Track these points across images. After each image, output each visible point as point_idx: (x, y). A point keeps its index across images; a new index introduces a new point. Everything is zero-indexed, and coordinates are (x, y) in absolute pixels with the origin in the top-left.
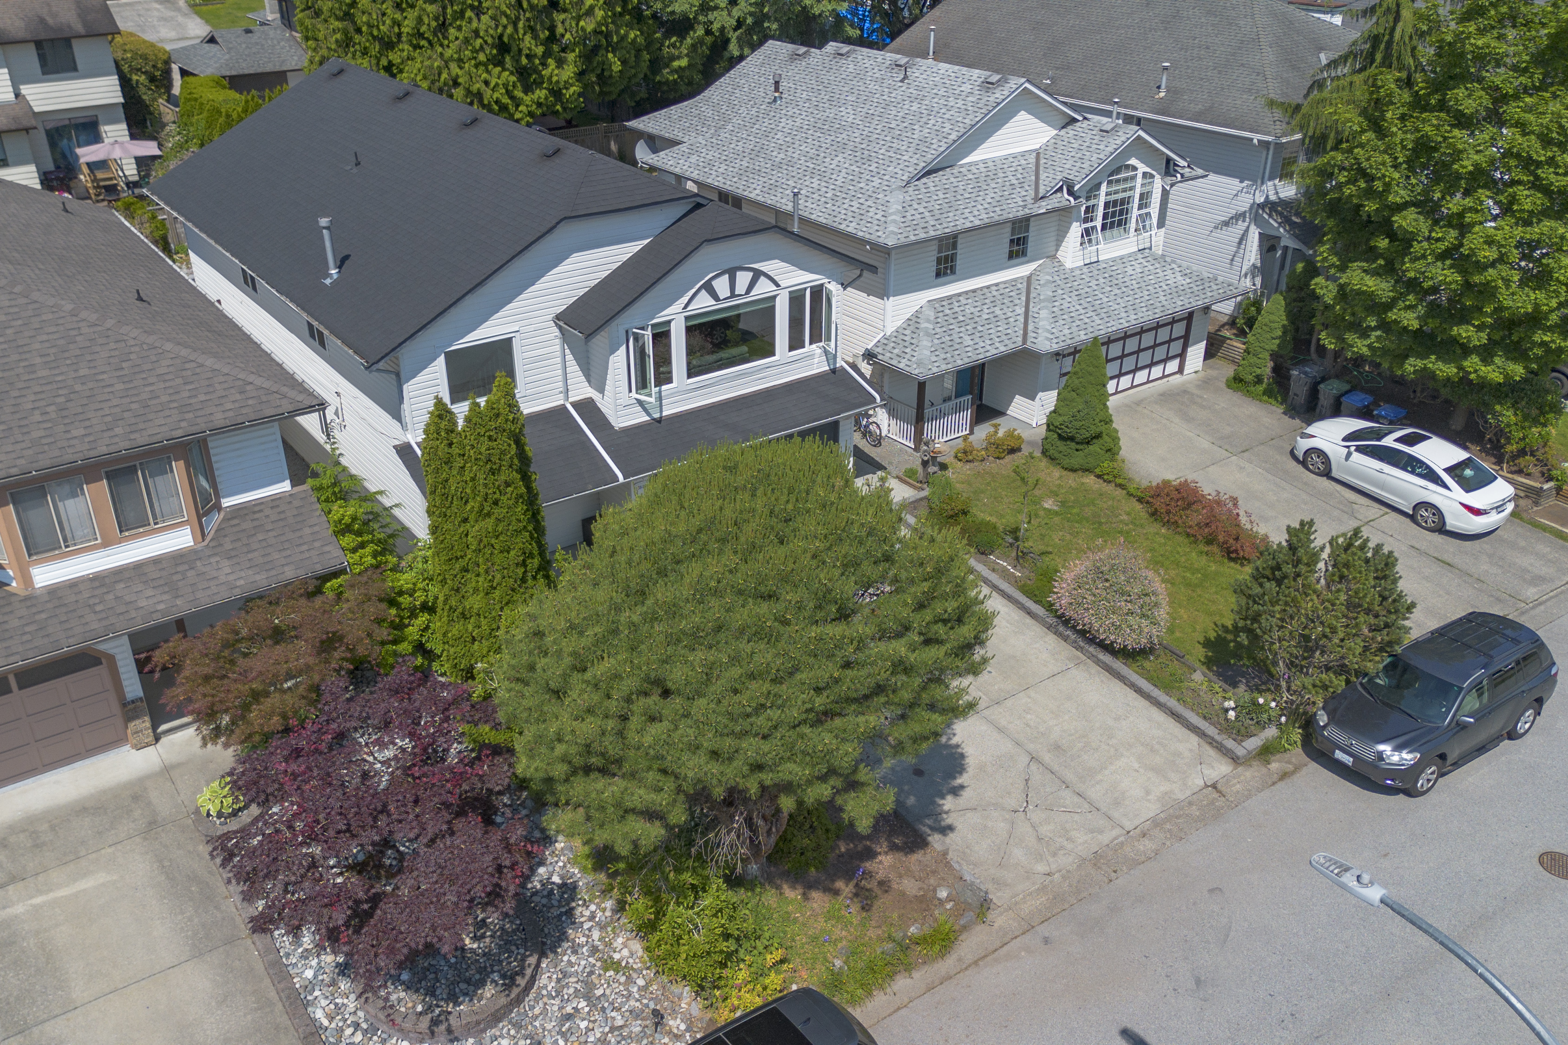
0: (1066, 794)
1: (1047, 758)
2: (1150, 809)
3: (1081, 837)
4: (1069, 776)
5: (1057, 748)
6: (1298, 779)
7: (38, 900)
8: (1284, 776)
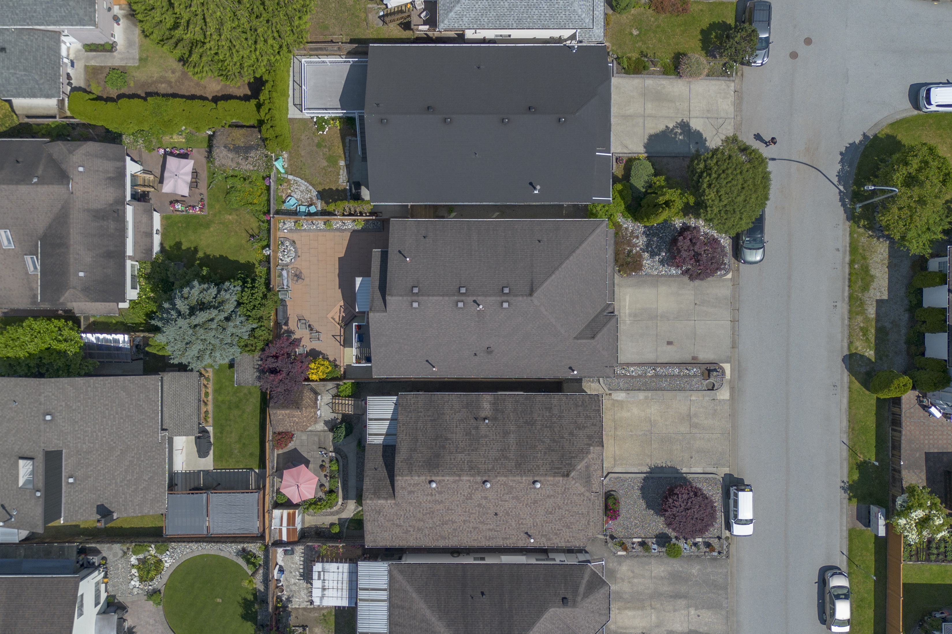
0: (719, 120)
1: (709, 115)
2: (731, 109)
3: (729, 128)
4: (716, 116)
5: (708, 111)
6: (744, 74)
7: (627, 308)
8: (742, 75)
